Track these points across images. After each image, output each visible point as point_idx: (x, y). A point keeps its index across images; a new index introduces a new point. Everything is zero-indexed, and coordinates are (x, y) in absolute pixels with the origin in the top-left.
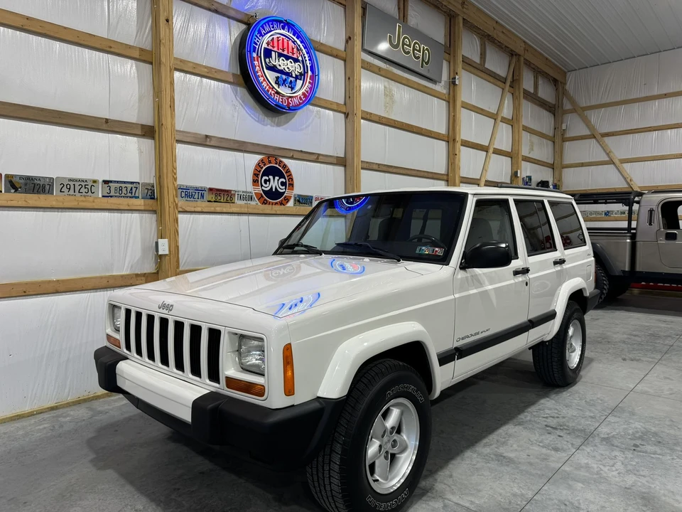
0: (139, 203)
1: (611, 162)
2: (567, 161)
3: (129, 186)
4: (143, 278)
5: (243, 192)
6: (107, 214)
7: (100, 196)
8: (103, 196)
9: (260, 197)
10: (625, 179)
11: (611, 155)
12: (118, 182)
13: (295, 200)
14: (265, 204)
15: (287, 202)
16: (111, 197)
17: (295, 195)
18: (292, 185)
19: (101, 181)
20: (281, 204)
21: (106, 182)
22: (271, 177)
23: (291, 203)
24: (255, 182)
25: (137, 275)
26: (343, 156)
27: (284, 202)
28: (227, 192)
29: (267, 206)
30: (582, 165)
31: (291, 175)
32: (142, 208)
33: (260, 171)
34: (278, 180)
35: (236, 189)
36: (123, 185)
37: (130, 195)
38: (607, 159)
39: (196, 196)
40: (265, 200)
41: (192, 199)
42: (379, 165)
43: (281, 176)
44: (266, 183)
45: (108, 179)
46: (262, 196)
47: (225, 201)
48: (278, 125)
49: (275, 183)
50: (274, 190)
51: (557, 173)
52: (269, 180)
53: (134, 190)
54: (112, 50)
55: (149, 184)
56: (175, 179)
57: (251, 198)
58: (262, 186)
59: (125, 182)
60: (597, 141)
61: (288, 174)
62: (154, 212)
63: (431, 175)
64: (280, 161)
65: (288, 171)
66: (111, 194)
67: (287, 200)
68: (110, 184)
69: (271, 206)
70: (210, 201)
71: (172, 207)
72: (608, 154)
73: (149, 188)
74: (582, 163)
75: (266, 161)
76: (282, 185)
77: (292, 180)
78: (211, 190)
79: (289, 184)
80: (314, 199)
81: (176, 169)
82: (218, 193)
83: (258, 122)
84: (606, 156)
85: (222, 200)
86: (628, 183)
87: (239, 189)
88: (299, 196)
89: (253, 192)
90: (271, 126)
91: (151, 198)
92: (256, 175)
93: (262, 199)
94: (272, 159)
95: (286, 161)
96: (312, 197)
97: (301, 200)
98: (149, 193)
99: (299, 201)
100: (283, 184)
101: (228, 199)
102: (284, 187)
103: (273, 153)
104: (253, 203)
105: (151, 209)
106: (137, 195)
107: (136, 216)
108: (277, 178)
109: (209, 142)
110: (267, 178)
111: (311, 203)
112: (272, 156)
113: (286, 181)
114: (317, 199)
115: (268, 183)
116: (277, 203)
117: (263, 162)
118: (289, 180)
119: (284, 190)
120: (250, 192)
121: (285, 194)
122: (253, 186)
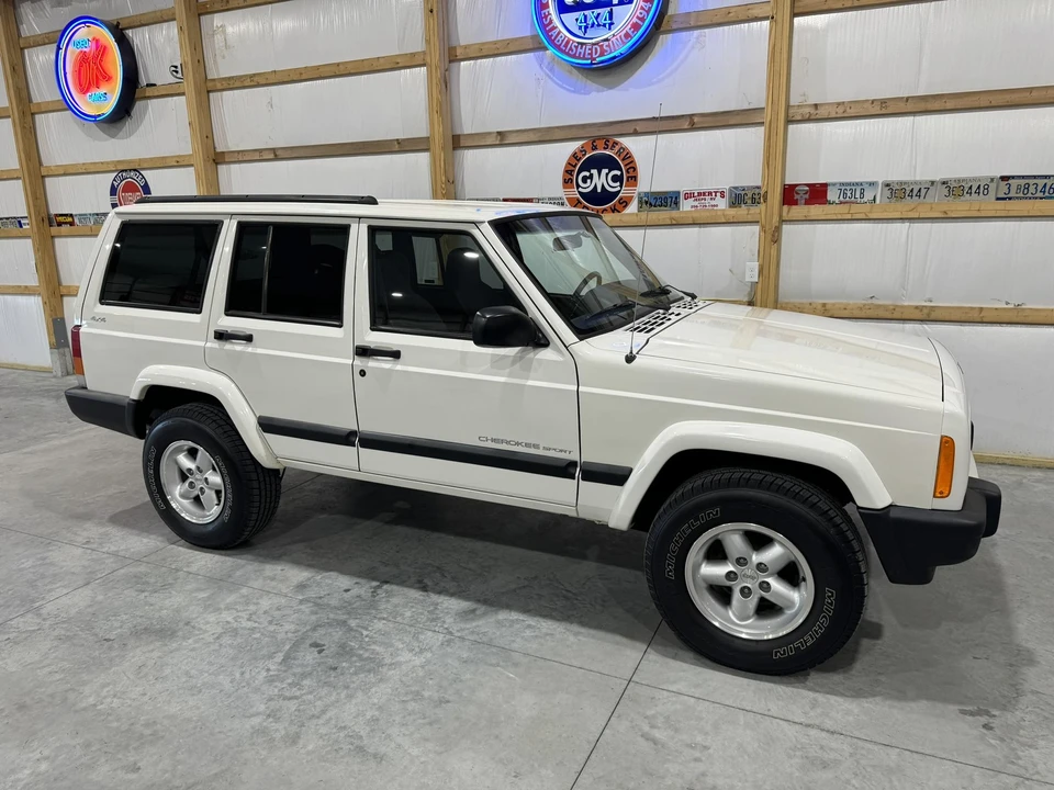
5: (550, 198)
9: (576, 203)
13: (640, 202)
15: (624, 207)
17: (639, 194)
18: (635, 178)
20: (614, 210)
22: (594, 172)
23: (633, 208)
24: (567, 182)
26: (760, 104)
27: (618, 207)
31: (632, 162)
33: (575, 166)
34: (607, 174)
35: (540, 197)
40: (585, 206)
43: (614, 167)
44: (585, 182)
46: (579, 202)
48: (611, 87)
49: (601, 180)
50: (599, 190)
52: (591, 177)
54: (400, 65)
58: (578, 186)
61: (627, 161)
64: (615, 143)
65: (628, 157)
67: (625, 203)
76: (614, 181)
77: (635, 169)
78: (505, 200)
79: (628, 178)
80: (682, 197)
83: (574, 92)
87: (544, 195)
88: (646, 194)
89: (565, 197)
90: (598, 91)
92: (568, 172)
93: (580, 206)
94: (601, 143)
95: (624, 141)
96: (679, 193)
97: (653, 201)
99: (648, 203)
102: (618, 184)
103: (604, 133)
108: (605, 171)
109: (502, 140)
110: (587, 174)
111: (677, 203)
112: (600, 138)
113: (622, 174)
114: (688, 196)
115: (589, 181)
116: (605, 210)
117: (583, 150)
118: (627, 172)
119: (619, 188)
120: (560, 198)
121: (621, 195)
122: (564, 188)
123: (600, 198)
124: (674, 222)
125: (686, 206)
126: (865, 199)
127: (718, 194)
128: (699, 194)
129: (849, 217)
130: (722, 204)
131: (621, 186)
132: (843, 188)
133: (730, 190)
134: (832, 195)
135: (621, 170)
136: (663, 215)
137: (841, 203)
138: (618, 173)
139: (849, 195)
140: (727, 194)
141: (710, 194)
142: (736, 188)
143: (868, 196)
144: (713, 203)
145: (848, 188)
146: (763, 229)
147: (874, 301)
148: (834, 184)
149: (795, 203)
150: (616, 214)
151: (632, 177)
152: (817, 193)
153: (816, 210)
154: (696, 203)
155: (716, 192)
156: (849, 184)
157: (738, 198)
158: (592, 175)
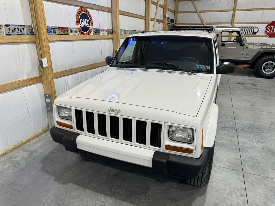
0: (27, 38)
1: (196, 12)
2: (180, 10)
3: (20, 27)
4: (35, 80)
5: (73, 28)
6: (10, 46)
7: (5, 35)
8: (7, 35)
9: (80, 31)
10: (201, 19)
11: (196, 9)
12: (13, 25)
13: (94, 31)
14: (82, 34)
15: (91, 33)
16: (11, 35)
17: (93, 29)
19: (4, 25)
20: (89, 34)
21: (7, 26)
22: (83, 19)
23: (92, 33)
24: (77, 22)
25: (32, 79)
26: (110, 7)
27: (89, 33)
28: (66, 28)
29: (83, 35)
30: (185, 12)
31: (91, 18)
32: (29, 41)
33: (79, 16)
34: (87, 21)
35: (69, 27)
36: (16, 27)
37: (20, 33)
38: (195, 10)
39: (52, 32)
40: (82, 32)
41: (51, 34)
42: (124, 12)
43: (88, 19)
44: (82, 23)
45: (7, 24)
46: (81, 30)
47: (65, 34)
49: (85, 23)
50: (85, 26)
51: (176, 15)
53: (22, 30)
55: (29, 26)
56: (45, 23)
57: (76, 32)
58: (80, 24)
59: (17, 25)
60: (192, 2)
62: (35, 42)
63: (140, 17)
64: (87, 10)
65: (90, 16)
66: (11, 33)
67: (91, 31)
68: (9, 27)
70: (58, 34)
71: (46, 40)
72: (195, 8)
73: (30, 28)
74: (186, 12)
75: (81, 10)
77: (92, 21)
78: (59, 28)
80: (101, 31)
81: (45, 17)
82: (62, 29)
84: (194, 9)
85: (64, 34)
86: (202, 21)
87: (71, 27)
88: (95, 29)
89: (77, 28)
91: (32, 35)
92: (77, 18)
94: (83, 9)
95: (89, 10)
96: (100, 29)
97: (96, 31)
98: (30, 32)
99: (95, 32)
100: (89, 23)
101: (67, 32)
102: (89, 25)
103: (84, 6)
104: (77, 34)
105: (33, 41)
106: (24, 33)
107: (25, 45)
108: (86, 20)
115: (82, 22)
116: (87, 33)
119: (89, 27)
120: (76, 28)
121: (90, 29)
122: (77, 24)
123: (85, 29)
128: (103, 30)
131: (90, 25)
133: (108, 29)
140: (107, 31)
141: (105, 30)
144: (105, 33)
150: (89, 35)
154: (103, 33)
158: (83, 20)
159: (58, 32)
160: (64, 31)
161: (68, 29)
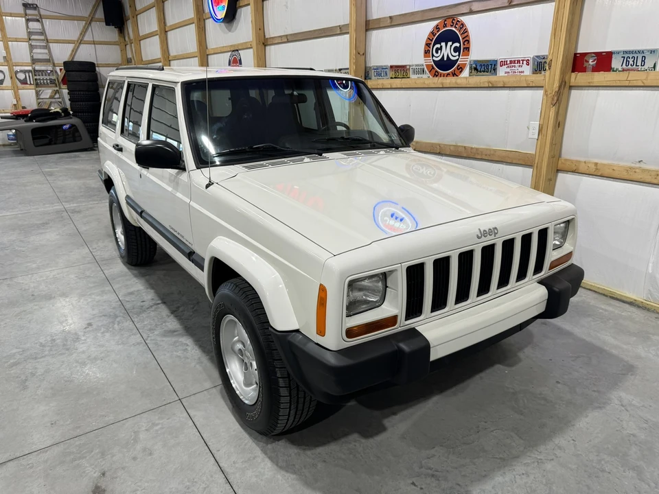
5: (416, 65)
9: (431, 69)
13: (471, 68)
14: (437, 76)
15: (461, 72)
18: (467, 49)
20: (454, 74)
22: (443, 44)
23: (466, 73)
24: (426, 52)
27: (457, 72)
28: (403, 67)
29: (438, 78)
31: (468, 36)
33: (432, 40)
34: (451, 46)
35: (411, 64)
40: (436, 71)
43: (456, 39)
46: (433, 68)
47: (402, 76)
49: (447, 51)
50: (445, 59)
58: (433, 56)
61: (464, 36)
64: (458, 21)
65: (465, 32)
67: (461, 69)
69: (442, 78)
70: (391, 78)
75: (442, 25)
76: (455, 51)
77: (468, 41)
78: (391, 67)
79: (464, 48)
80: (499, 64)
82: (397, 69)
85: (400, 76)
88: (476, 62)
89: (425, 64)
92: (428, 45)
93: (433, 71)
94: (449, 22)
96: (497, 61)
97: (479, 68)
99: (476, 69)
100: (457, 50)
101: (405, 74)
102: (457, 53)
104: (425, 76)
108: (450, 43)
109: (391, 22)
110: (438, 46)
111: (495, 70)
112: (449, 17)
113: (460, 46)
114: (503, 63)
115: (439, 51)
116: (448, 74)
117: (437, 27)
118: (464, 44)
119: (457, 57)
120: (422, 65)
121: (458, 62)
122: (425, 57)
123: (445, 65)
124: (490, 85)
125: (502, 71)
126: (646, 67)
127: (525, 62)
128: (511, 62)
129: (627, 83)
130: (527, 70)
131: (459, 55)
132: (626, 56)
133: (533, 58)
134: (616, 63)
135: (460, 43)
136: (483, 79)
137: (624, 70)
138: (457, 45)
139: (631, 62)
140: (531, 62)
141: (519, 61)
142: (537, 57)
143: (649, 64)
144: (520, 69)
145: (631, 56)
146: (546, 93)
147: (643, 166)
148: (618, 53)
149: (584, 70)
150: (455, 77)
151: (466, 48)
152: (604, 61)
153: (601, 77)
154: (508, 70)
155: (523, 60)
156: (631, 52)
157: (540, 65)
158: (441, 47)
159: (391, 74)
160: (400, 71)
161: (408, 67)
